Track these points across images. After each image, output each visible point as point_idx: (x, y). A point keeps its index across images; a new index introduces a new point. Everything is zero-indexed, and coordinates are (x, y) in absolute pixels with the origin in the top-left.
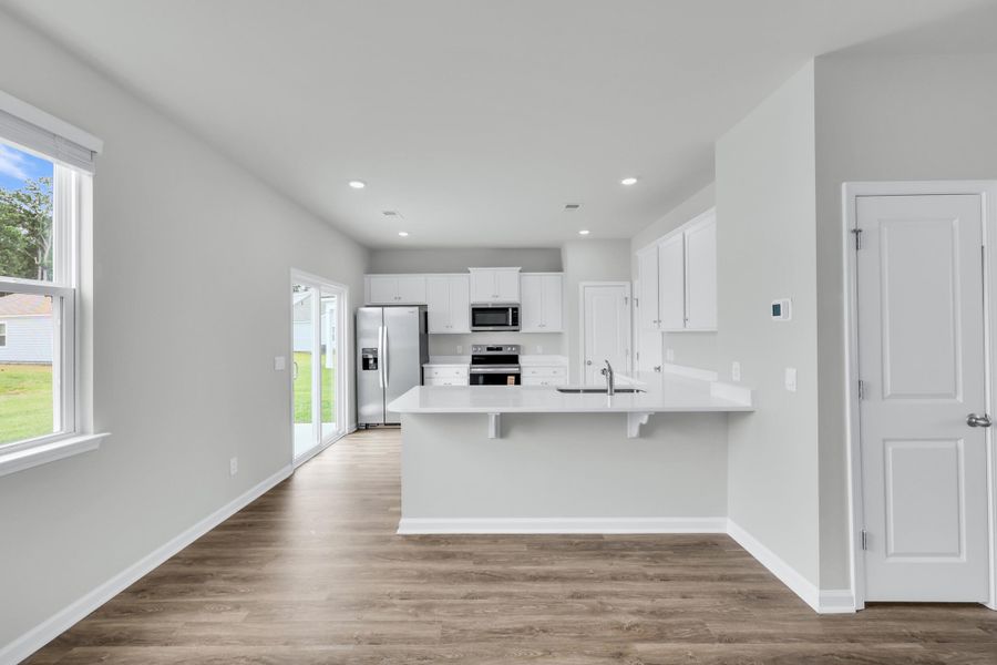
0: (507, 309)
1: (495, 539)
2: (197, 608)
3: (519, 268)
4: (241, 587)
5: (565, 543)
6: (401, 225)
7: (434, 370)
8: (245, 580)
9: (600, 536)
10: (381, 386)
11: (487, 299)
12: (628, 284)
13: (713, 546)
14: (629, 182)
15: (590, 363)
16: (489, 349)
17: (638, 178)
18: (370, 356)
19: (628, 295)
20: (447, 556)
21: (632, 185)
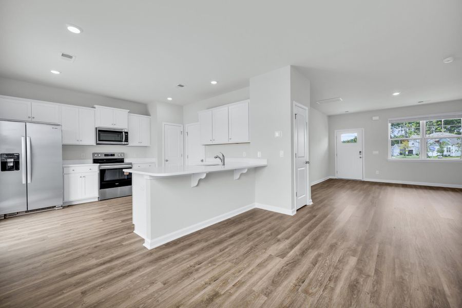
0: (122, 132)
1: (199, 232)
3: (128, 111)
7: (71, 169)
9: (229, 219)
10: (24, 182)
12: (182, 126)
13: (253, 214)
14: (214, 83)
15: (167, 161)
16: (106, 155)
18: (10, 160)
19: (182, 130)
20: (191, 245)
21: (215, 85)
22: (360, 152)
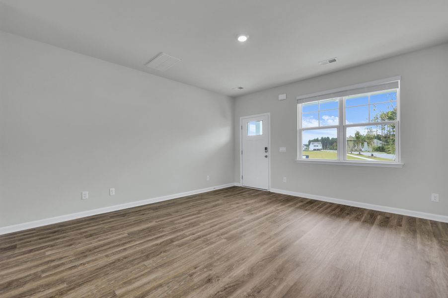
22: (266, 149)
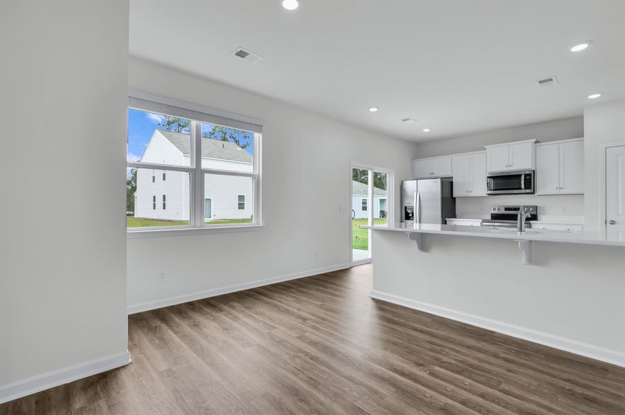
0: (520, 175)
2: (283, 294)
3: (534, 140)
4: (299, 294)
5: (459, 326)
6: (424, 125)
8: (302, 292)
11: (501, 168)
14: (580, 47)
15: (613, 223)
17: (590, 42)
18: (409, 211)
21: (586, 49)
